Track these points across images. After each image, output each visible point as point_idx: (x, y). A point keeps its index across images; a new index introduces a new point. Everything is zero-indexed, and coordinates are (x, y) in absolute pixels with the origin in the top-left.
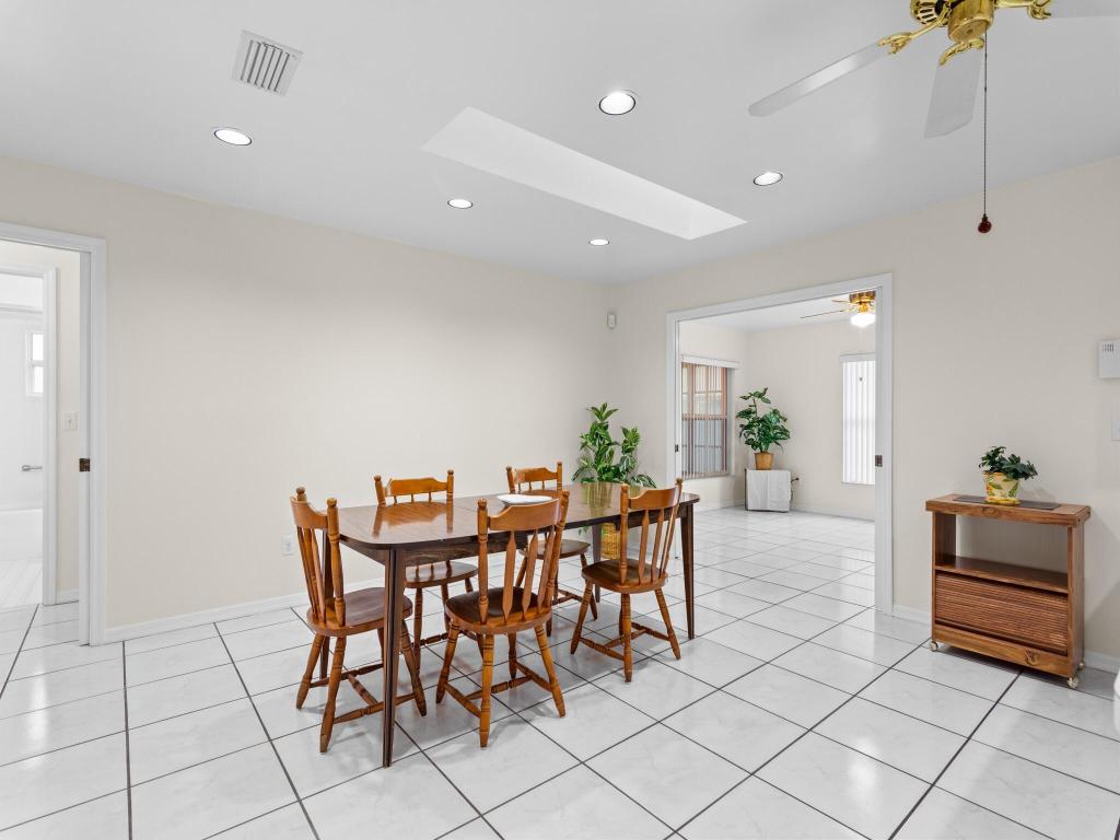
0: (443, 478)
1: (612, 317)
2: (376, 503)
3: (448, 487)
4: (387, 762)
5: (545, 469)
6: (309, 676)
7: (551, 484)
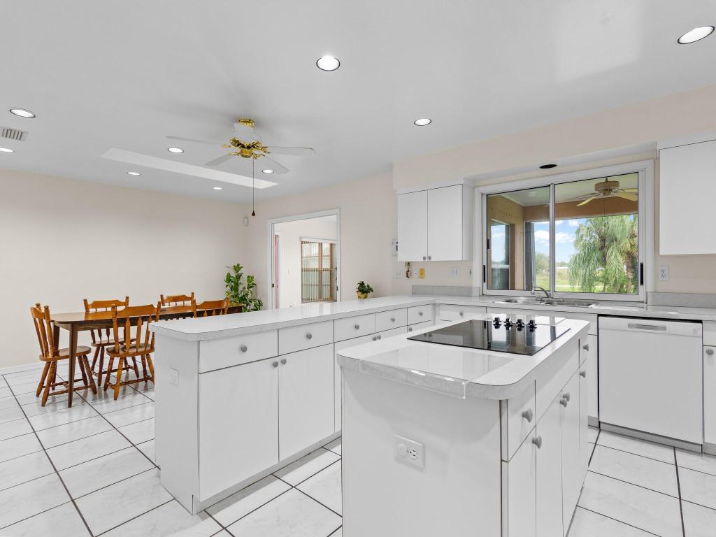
0: (123, 300)
1: (246, 220)
2: (85, 311)
3: (126, 304)
4: (70, 406)
5: (185, 296)
6: (42, 383)
7: (188, 303)
